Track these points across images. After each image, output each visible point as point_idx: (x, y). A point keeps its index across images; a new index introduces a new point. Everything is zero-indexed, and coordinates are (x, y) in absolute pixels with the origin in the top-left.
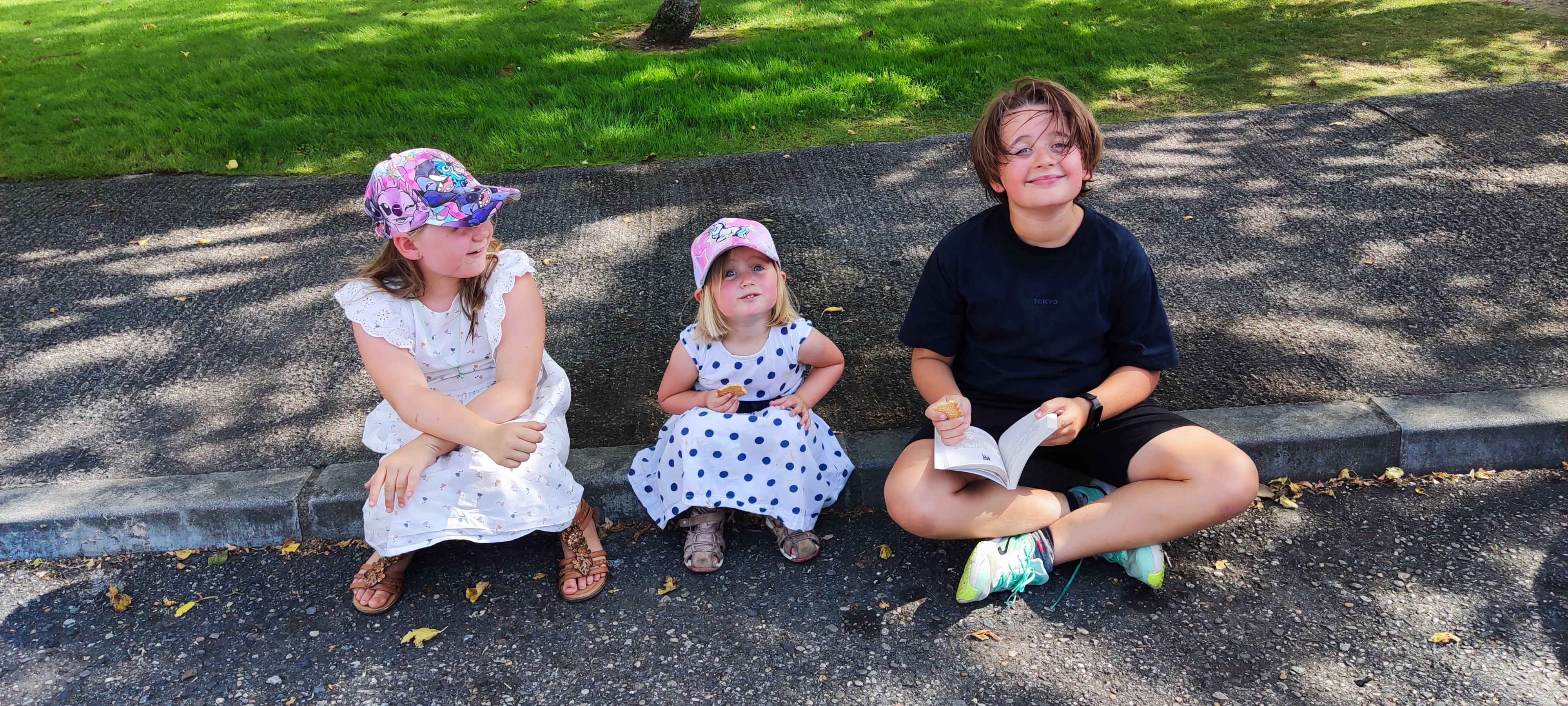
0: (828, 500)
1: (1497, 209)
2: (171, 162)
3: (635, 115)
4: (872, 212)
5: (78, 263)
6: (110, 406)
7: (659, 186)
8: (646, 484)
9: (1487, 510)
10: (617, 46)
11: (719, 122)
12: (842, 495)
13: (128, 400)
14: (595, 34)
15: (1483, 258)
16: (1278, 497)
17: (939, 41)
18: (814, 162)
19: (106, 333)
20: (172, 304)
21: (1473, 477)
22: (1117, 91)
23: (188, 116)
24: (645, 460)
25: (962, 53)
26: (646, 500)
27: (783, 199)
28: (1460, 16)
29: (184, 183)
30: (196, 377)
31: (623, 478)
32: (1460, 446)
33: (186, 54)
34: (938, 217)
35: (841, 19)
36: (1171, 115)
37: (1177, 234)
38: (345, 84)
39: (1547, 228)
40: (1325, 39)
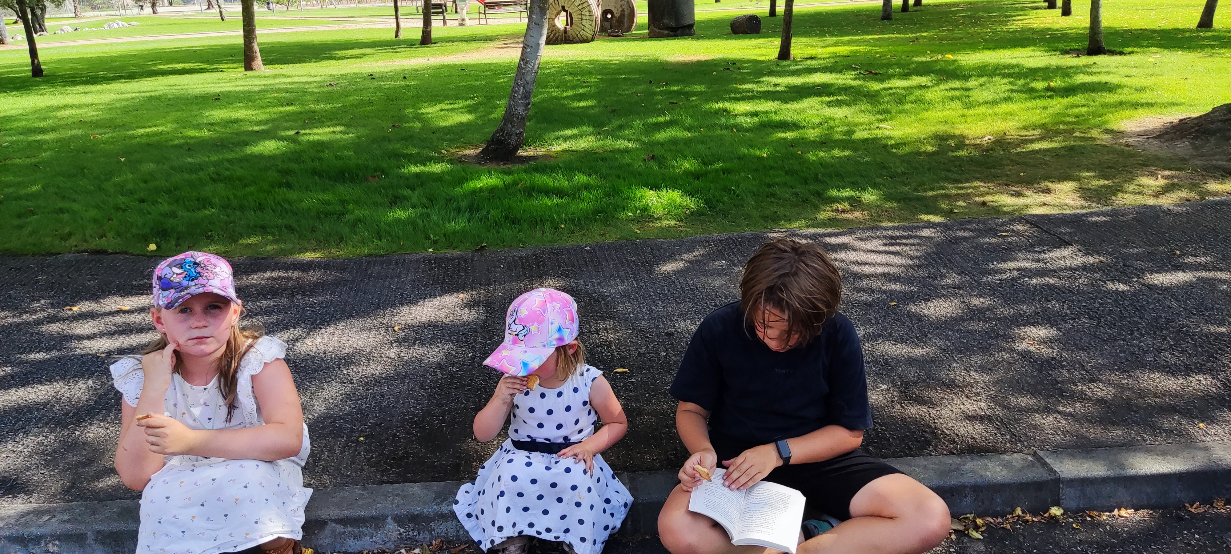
0: (614, 528)
1: (1127, 303)
2: (103, 243)
3: (471, 215)
4: (652, 294)
5: (22, 324)
6: (38, 442)
7: (488, 270)
8: (467, 511)
9: (1128, 542)
10: (460, 160)
11: (536, 222)
12: (624, 523)
13: (53, 438)
14: (443, 151)
15: (1117, 340)
16: (968, 530)
17: (705, 164)
18: (607, 253)
19: (41, 383)
20: (95, 359)
21: (1117, 515)
22: (838, 205)
23: (121, 208)
24: (467, 492)
25: (721, 173)
26: (468, 524)
27: (584, 281)
28: (1093, 155)
29: (112, 261)
30: (109, 419)
31: (449, 508)
32: (1106, 490)
33: (123, 160)
34: (703, 298)
35: (630, 145)
36: (879, 224)
37: (885, 316)
38: (246, 186)
39: (1165, 318)
40: (993, 171)
